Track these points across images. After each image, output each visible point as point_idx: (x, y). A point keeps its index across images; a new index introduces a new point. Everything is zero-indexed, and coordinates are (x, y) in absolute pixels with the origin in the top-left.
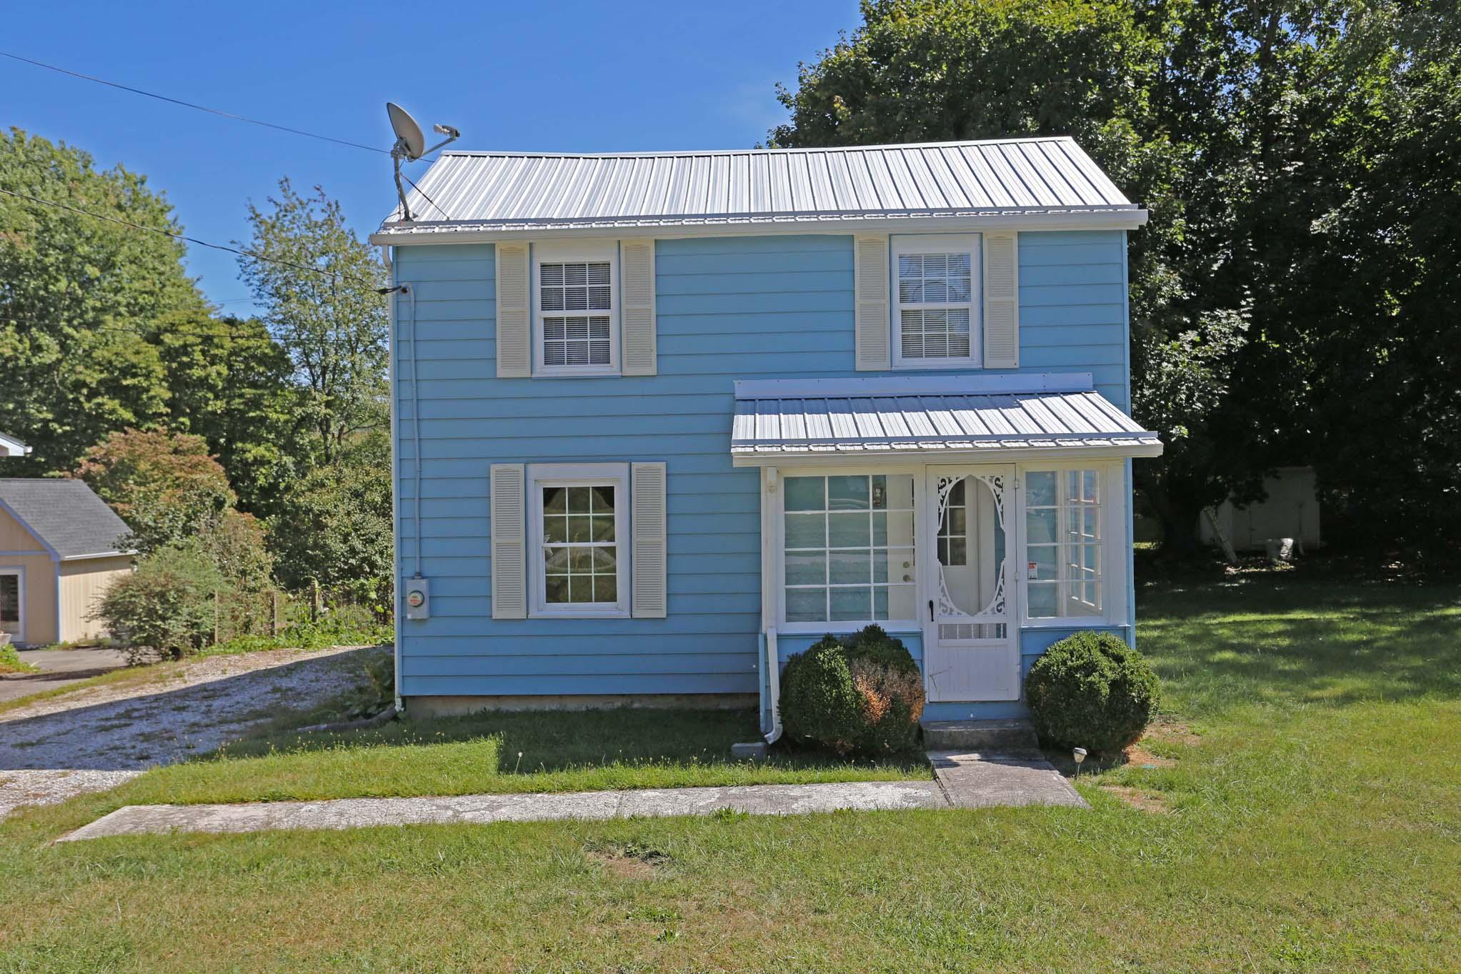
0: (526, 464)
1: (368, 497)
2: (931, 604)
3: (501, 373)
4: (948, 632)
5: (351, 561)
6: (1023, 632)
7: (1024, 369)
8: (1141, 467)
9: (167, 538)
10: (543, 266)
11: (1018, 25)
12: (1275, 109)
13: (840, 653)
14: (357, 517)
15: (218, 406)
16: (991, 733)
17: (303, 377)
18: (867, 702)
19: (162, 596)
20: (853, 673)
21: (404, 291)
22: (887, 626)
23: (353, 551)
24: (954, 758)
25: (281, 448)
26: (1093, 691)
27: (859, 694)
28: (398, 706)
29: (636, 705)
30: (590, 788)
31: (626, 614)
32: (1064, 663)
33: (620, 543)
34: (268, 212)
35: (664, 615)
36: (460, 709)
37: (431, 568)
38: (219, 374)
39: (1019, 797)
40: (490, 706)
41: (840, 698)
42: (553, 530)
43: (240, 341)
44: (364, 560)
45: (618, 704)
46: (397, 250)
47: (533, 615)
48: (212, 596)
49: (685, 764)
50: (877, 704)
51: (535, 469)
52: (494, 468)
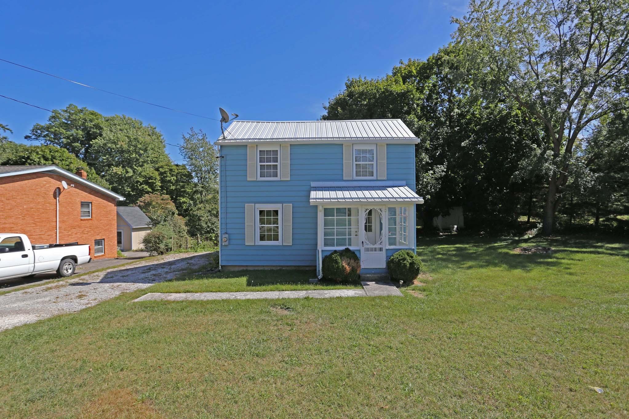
0: (255, 204)
1: (212, 212)
2: (363, 242)
3: (248, 179)
4: (367, 250)
5: (208, 229)
6: (387, 250)
7: (388, 180)
8: (418, 206)
9: (160, 222)
10: (260, 151)
11: (386, 90)
12: (452, 114)
13: (338, 255)
14: (210, 217)
15: (173, 188)
16: (378, 277)
17: (196, 180)
18: (345, 268)
19: (158, 238)
20: (342, 260)
21: (223, 157)
22: (351, 248)
23: (208, 227)
24: (368, 283)
25: (189, 199)
26: (405, 265)
27: (343, 266)
28: (220, 268)
29: (284, 269)
30: (271, 290)
31: (281, 244)
32: (398, 258)
33: (280, 225)
34: (187, 136)
35: (291, 244)
36: (237, 269)
37: (229, 231)
38: (174, 179)
39: (385, 293)
40: (245, 268)
41: (338, 267)
42: (262, 222)
43: (179, 170)
44: (211, 229)
45: (278, 268)
46: (221, 146)
47: (256, 244)
48: (171, 238)
49: (297, 284)
50: (348, 268)
51: (257, 205)
52: (246, 205)
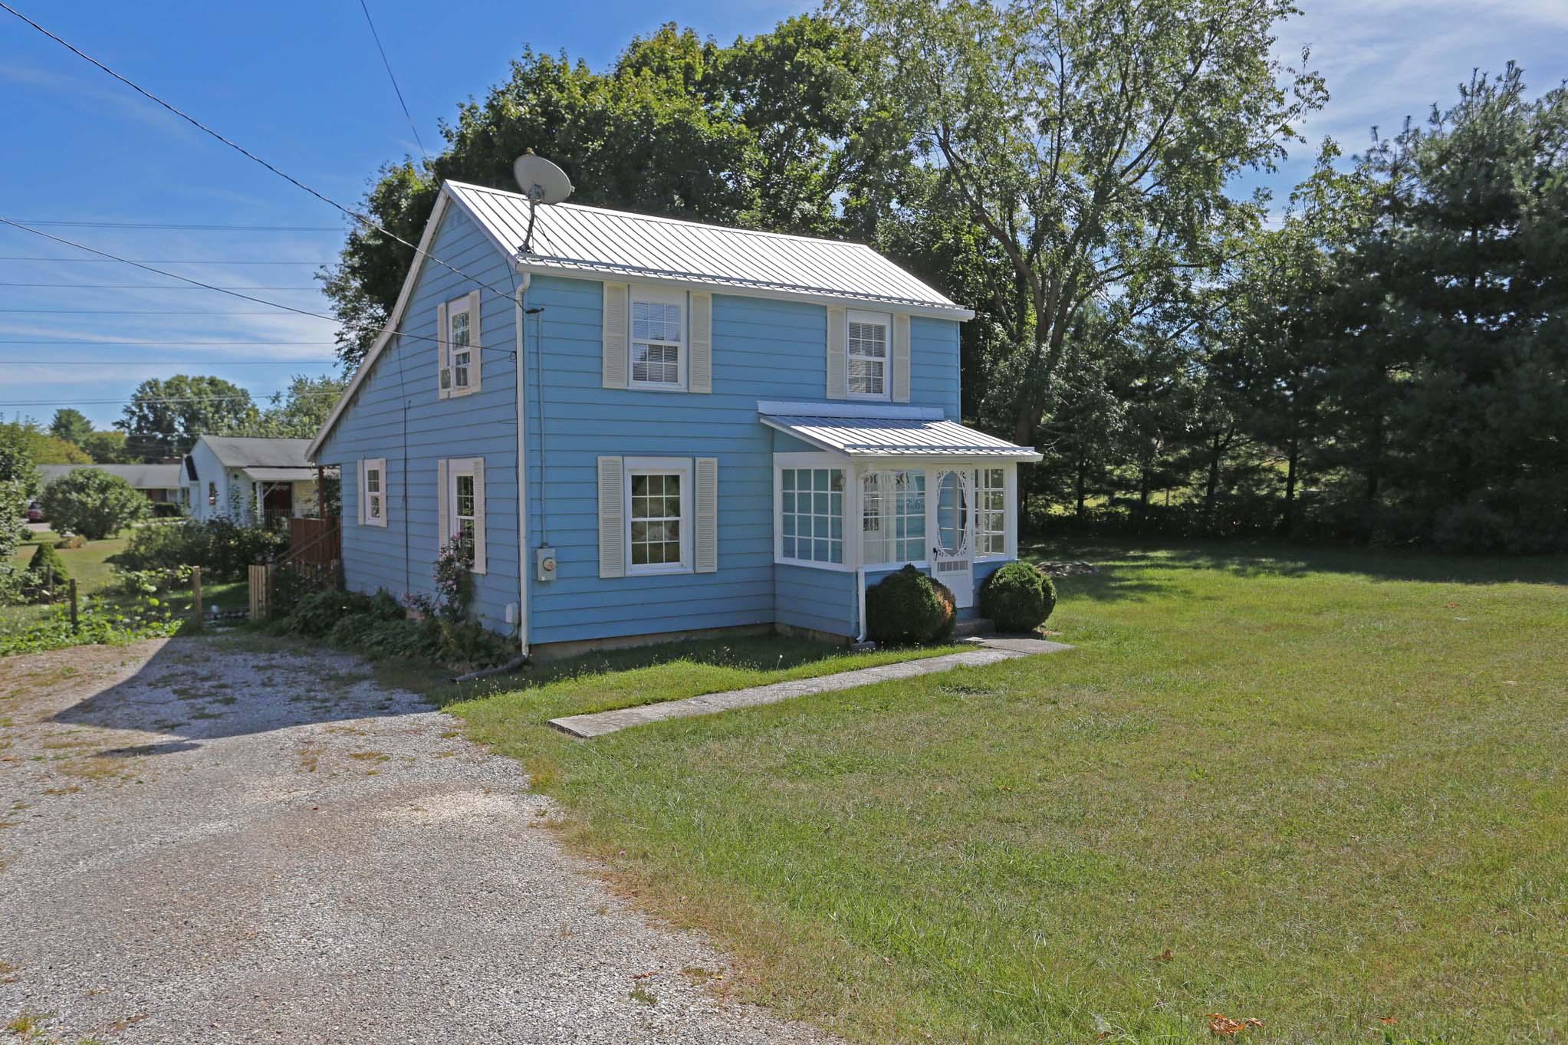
0: (623, 456)
2: (934, 550)
3: (606, 385)
4: (943, 567)
6: (975, 566)
7: (913, 404)
10: (637, 304)
16: (981, 624)
18: (944, 608)
20: (934, 591)
21: (536, 311)
24: (970, 640)
27: (939, 604)
28: (525, 652)
29: (694, 638)
31: (690, 570)
32: (1015, 580)
33: (684, 519)
35: (715, 569)
36: (574, 651)
37: (553, 539)
40: (594, 647)
42: (638, 508)
46: (532, 277)
47: (629, 573)
50: (948, 607)
51: (630, 461)
52: (601, 459)
